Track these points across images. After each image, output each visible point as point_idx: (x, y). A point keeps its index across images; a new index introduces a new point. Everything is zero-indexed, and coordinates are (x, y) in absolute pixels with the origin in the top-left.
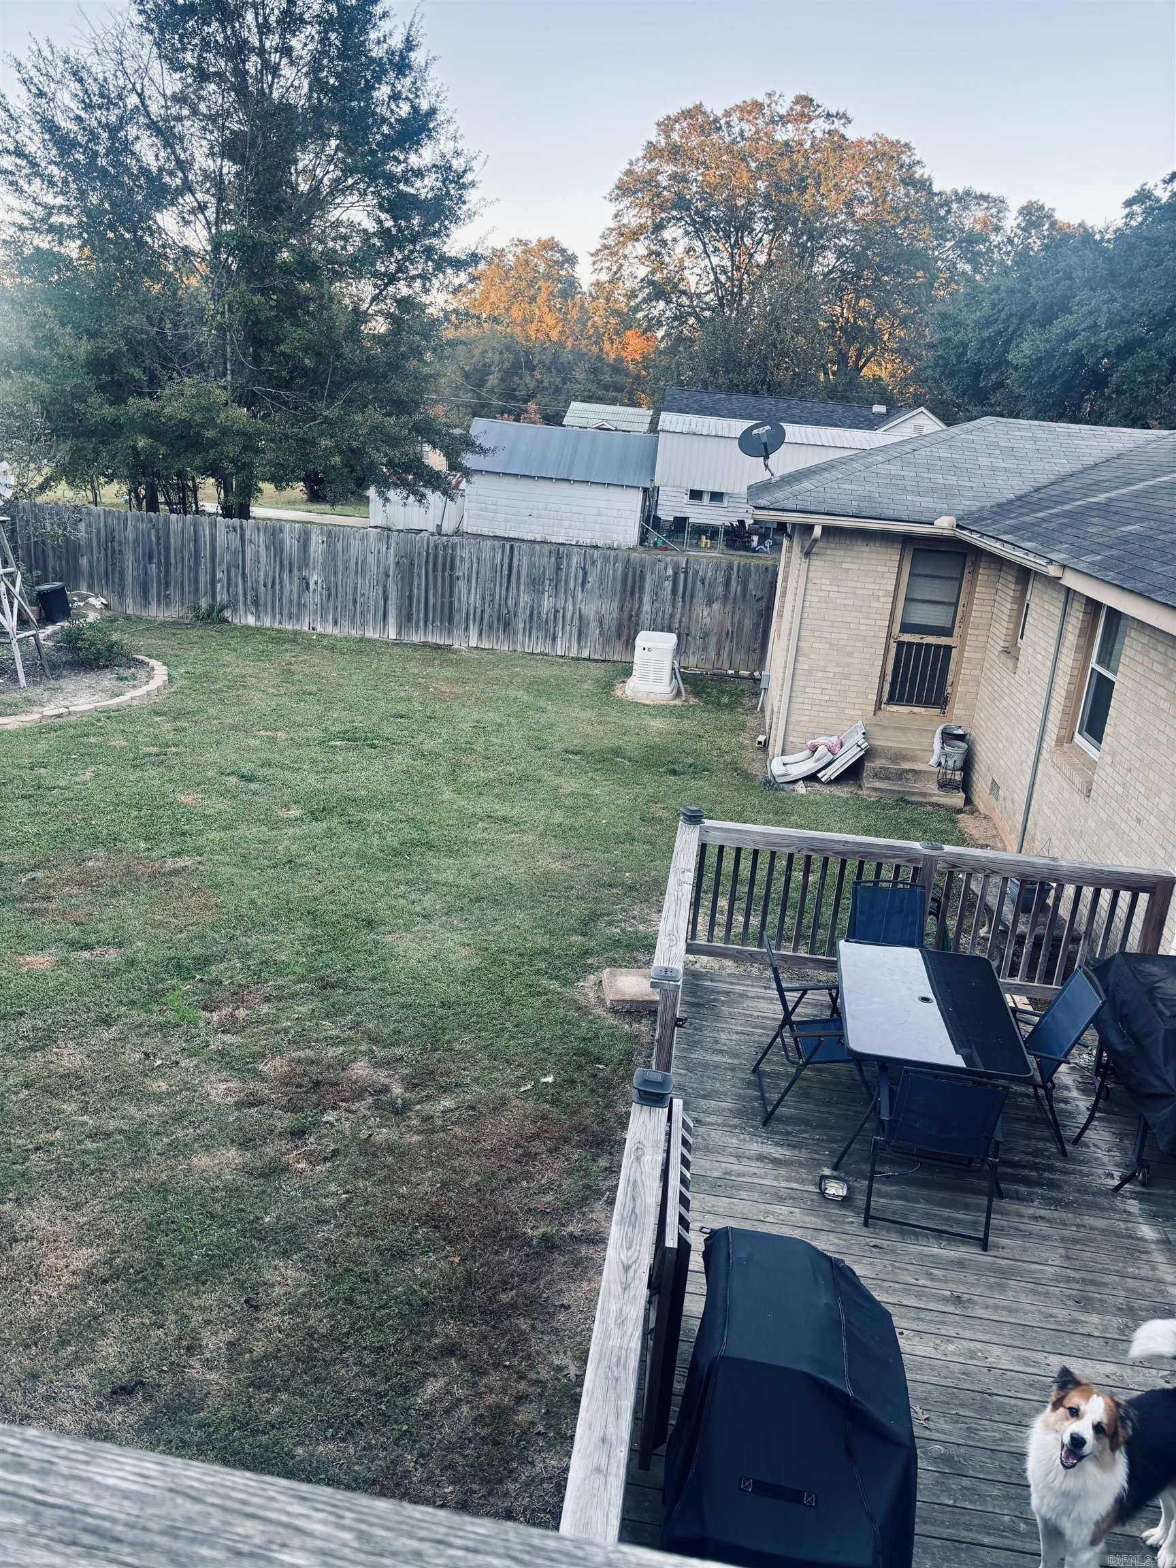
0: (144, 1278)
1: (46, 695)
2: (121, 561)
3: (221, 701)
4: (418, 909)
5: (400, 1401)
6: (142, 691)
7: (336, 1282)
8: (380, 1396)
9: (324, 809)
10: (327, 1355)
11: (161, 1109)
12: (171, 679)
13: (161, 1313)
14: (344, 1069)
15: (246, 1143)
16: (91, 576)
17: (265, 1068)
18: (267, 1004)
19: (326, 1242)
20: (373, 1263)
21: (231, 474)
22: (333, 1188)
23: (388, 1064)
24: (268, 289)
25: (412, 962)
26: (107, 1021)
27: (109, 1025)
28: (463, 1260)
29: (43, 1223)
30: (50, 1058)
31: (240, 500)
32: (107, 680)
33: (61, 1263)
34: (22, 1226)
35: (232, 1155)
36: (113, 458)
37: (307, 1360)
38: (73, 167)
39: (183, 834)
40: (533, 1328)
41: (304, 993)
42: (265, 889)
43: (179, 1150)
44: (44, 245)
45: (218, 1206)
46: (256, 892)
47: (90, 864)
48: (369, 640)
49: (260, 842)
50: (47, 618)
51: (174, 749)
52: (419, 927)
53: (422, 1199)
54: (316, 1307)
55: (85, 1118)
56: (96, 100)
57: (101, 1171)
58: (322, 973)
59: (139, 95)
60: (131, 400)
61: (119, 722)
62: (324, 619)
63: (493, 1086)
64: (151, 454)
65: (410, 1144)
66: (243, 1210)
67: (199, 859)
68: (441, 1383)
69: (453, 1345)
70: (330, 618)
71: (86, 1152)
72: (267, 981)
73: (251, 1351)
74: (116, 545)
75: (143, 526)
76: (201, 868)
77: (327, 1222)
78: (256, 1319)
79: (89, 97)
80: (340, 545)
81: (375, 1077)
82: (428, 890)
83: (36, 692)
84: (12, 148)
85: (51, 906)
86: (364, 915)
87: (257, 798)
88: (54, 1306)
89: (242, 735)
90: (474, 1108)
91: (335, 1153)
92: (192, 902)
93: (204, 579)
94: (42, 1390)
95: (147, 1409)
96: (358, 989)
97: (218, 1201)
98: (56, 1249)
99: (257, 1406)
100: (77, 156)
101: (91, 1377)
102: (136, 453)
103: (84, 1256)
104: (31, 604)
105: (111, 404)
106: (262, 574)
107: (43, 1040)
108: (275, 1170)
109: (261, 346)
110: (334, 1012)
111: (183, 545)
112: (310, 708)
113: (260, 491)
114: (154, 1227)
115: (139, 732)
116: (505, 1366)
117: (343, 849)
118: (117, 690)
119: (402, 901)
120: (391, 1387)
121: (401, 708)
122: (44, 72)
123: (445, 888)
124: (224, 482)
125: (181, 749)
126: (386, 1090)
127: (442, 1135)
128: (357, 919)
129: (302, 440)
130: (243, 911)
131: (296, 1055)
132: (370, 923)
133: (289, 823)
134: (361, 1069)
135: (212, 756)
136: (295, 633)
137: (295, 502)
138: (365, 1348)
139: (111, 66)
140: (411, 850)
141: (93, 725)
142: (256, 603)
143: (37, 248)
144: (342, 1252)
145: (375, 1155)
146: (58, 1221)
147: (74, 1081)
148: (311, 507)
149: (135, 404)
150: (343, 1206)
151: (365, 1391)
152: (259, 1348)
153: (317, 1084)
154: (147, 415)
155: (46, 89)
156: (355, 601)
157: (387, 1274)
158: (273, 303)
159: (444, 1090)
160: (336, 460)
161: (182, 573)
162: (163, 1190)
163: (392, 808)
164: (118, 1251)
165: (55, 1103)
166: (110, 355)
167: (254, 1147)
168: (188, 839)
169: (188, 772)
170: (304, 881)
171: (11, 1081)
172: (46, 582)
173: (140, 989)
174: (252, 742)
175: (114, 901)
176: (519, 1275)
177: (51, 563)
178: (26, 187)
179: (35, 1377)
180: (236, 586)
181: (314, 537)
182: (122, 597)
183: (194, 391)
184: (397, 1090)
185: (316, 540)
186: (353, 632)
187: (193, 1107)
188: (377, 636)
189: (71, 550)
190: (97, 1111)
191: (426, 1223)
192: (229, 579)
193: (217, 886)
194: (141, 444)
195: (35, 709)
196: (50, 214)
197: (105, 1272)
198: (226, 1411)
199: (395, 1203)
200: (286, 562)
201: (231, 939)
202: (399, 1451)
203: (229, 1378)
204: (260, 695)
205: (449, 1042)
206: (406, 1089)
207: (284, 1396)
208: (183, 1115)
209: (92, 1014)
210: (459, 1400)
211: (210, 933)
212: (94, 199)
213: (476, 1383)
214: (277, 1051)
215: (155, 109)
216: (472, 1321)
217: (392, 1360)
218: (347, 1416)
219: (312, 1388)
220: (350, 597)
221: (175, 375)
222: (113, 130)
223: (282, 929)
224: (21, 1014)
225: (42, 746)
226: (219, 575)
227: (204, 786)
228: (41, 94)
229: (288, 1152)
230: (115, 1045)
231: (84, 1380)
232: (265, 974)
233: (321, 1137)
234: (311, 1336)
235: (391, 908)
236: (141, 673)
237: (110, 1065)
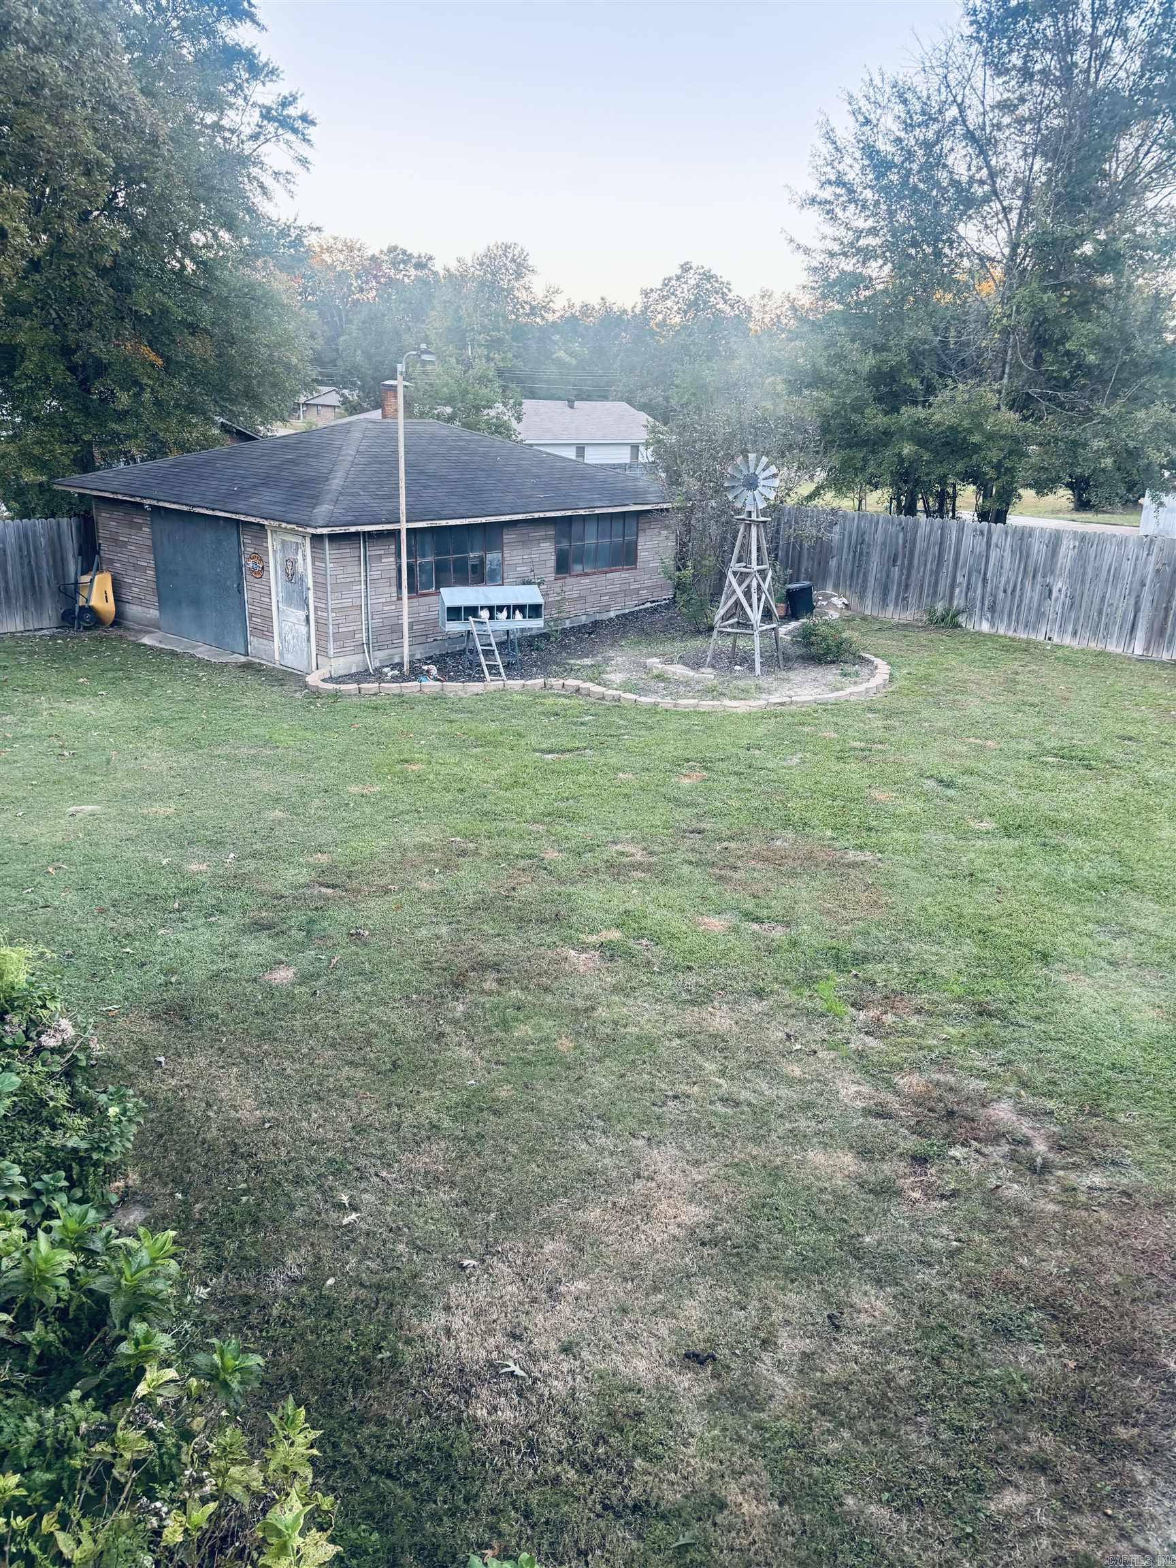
0: (738, 1254)
1: (775, 684)
2: (867, 562)
3: (937, 703)
4: (1105, 953)
5: (969, 1497)
6: (862, 688)
7: (926, 1335)
8: (948, 1481)
9: (1020, 826)
10: (902, 1411)
11: (791, 1093)
12: (892, 679)
13: (746, 1295)
14: (983, 1106)
15: (864, 1153)
16: (838, 577)
17: (901, 1081)
18: (917, 1016)
19: (924, 1287)
20: (972, 1330)
21: (992, 480)
22: (944, 1230)
23: (1035, 1115)
24: (1061, 285)
25: (1085, 1010)
26: (760, 994)
27: (762, 999)
28: (1080, 1368)
29: (665, 1168)
30: (704, 1015)
31: (997, 506)
32: (831, 674)
33: (671, 1212)
34: (647, 1165)
35: (848, 1160)
36: (879, 466)
37: (879, 1406)
38: (886, 189)
39: (870, 829)
40: (1152, 1483)
41: (958, 1014)
42: (940, 898)
43: (797, 1138)
44: (849, 268)
45: (822, 1208)
46: (929, 899)
47: (778, 843)
48: (1109, 655)
49: (945, 849)
50: (792, 615)
51: (879, 746)
52: (1101, 973)
53: (1044, 1278)
54: (899, 1353)
55: (721, 1081)
56: (918, 118)
57: (724, 1136)
58: (982, 998)
59: (959, 105)
60: (904, 409)
61: (833, 715)
62: (1062, 629)
63: (1160, 1178)
64: (915, 461)
65: (1042, 1211)
66: (845, 1221)
67: (879, 855)
68: (1022, 1498)
69: (1046, 1461)
70: (1070, 629)
71: (715, 1114)
72: (921, 993)
73: (823, 1371)
74: (864, 546)
75: (892, 529)
76: (880, 865)
77: (930, 1265)
78: (835, 1339)
79: (911, 117)
80: (1092, 552)
81: (1017, 1124)
82: (1121, 934)
83: (765, 682)
84: (833, 178)
85: (736, 876)
86: (1039, 947)
87: (951, 805)
88: (655, 1251)
89: (950, 740)
90: (1129, 1196)
91: (955, 1194)
92: (863, 897)
93: (944, 583)
94: (627, 1326)
95: (713, 1386)
96: (1017, 1024)
97: (823, 1203)
98: (670, 1197)
99: (816, 1432)
100: (891, 177)
101: (671, 1332)
102: (901, 460)
103: (693, 1214)
104: (778, 600)
105: (886, 413)
106: (1003, 579)
107: (702, 997)
108: (886, 1191)
109: (1044, 347)
110: (988, 1043)
111: (928, 548)
112: (1029, 720)
113: (1020, 497)
114: (759, 1206)
115: (850, 726)
116: (1106, 1514)
117: (1031, 872)
118: (839, 685)
119: (1087, 940)
120: (964, 1478)
121: (1132, 730)
122: (873, 100)
123: (1142, 936)
124: (984, 489)
125: (886, 747)
126: (1027, 1142)
127: (1083, 1213)
128: (1031, 950)
129: (1073, 442)
130: (913, 916)
131: (936, 1076)
132: (1045, 957)
133: (978, 835)
134: (1003, 1112)
135: (915, 757)
136: (1028, 642)
137: (1059, 511)
138: (944, 1421)
139: (935, 81)
140: (1110, 886)
141: (809, 715)
142: (992, 609)
143: (843, 272)
144: (940, 1304)
145: (999, 1211)
146: (678, 1171)
147: (719, 1044)
148: (1076, 516)
149: (909, 413)
150: (952, 1254)
151: (933, 1468)
152: (833, 1371)
153: (951, 1114)
154: (916, 423)
155: (872, 117)
156: (1100, 612)
157: (985, 1349)
158: (1064, 300)
159: (1096, 1163)
160: (1108, 462)
161: (923, 577)
162: (775, 1174)
163: (1097, 837)
164: (722, 1219)
165: (700, 1060)
166: (892, 368)
167: (872, 1159)
168: (873, 834)
169: (888, 770)
170: (981, 898)
171: (668, 1028)
172: (798, 581)
173: (796, 971)
174: (959, 748)
175: (791, 882)
176: (1147, 1413)
177: (805, 564)
178: (840, 214)
179: (625, 1311)
180: (975, 591)
181: (1065, 542)
182: (862, 598)
183: (966, 396)
184: (1040, 1147)
185: (1067, 545)
186: (1093, 645)
187: (821, 1101)
188: (1119, 651)
189: (823, 551)
190: (732, 1078)
191: (1042, 1307)
192: (969, 584)
193: (891, 886)
194: (906, 451)
195: (764, 696)
196: (858, 238)
197: (706, 1235)
198: (785, 1423)
199: (1010, 1272)
200: (1031, 569)
201: (895, 941)
202: (957, 1554)
203: (796, 1389)
204: (977, 702)
205: (1112, 1111)
206: (1051, 1149)
207: (846, 1434)
208: (810, 1105)
209: (748, 984)
210: (1040, 1528)
211: (874, 932)
212: (901, 217)
213: (1065, 1517)
214: (917, 1067)
215: (973, 119)
216: (1076, 1444)
217: (971, 1447)
218: (908, 1488)
219: (876, 1439)
220: (1096, 606)
221: (950, 381)
222: (928, 145)
223: (948, 943)
224: (690, 968)
225: (761, 731)
226: (959, 579)
227: (902, 787)
228: (867, 122)
229: (905, 1176)
230: (762, 1019)
231: (664, 1332)
232: (921, 985)
233: (943, 1171)
234: (888, 1382)
235: (1074, 945)
236: (865, 671)
237: (753, 1036)
